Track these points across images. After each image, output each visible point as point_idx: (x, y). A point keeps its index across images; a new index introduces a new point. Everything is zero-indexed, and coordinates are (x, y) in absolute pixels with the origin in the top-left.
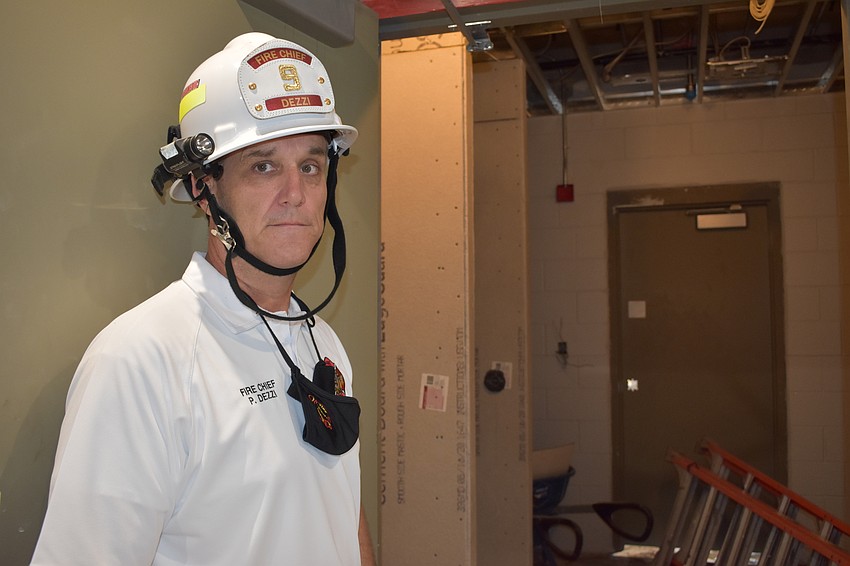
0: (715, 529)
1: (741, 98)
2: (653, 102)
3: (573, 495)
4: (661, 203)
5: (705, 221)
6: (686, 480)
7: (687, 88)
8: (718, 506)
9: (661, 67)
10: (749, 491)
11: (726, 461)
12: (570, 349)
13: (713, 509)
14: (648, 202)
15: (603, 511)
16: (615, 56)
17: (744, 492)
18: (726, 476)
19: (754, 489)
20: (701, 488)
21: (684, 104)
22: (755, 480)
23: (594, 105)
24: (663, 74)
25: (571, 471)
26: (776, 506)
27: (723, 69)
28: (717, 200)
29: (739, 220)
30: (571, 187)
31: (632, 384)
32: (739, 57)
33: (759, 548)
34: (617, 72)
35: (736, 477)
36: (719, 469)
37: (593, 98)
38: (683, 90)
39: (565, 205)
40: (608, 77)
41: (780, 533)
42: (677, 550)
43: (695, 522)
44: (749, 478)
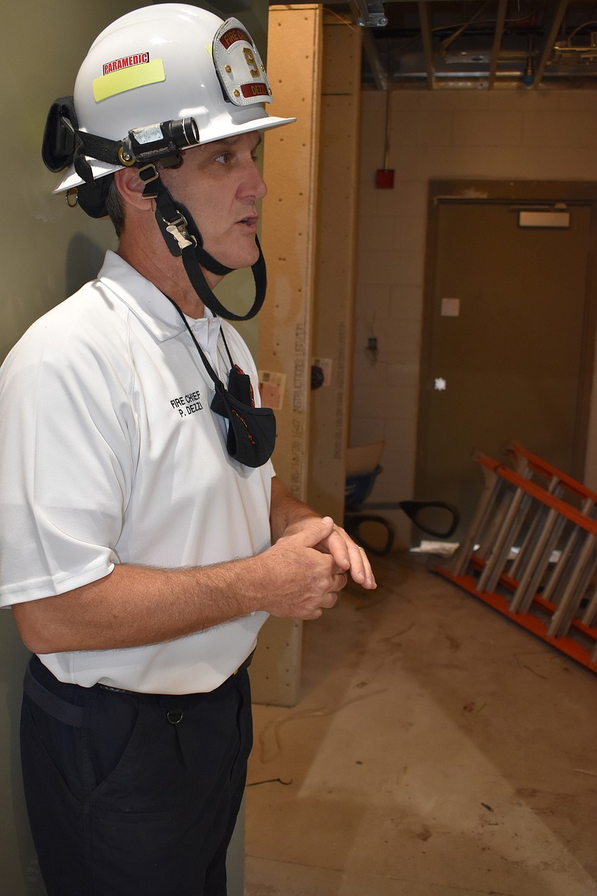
0: (517, 527)
1: (578, 87)
2: (486, 84)
3: (382, 491)
4: (485, 196)
5: (527, 219)
6: (492, 480)
7: (525, 71)
8: (522, 507)
9: (504, 46)
10: (553, 492)
11: (531, 464)
12: (380, 345)
13: (518, 510)
14: (472, 194)
15: (410, 508)
16: (455, 30)
17: (548, 493)
18: (529, 477)
19: (557, 491)
20: (505, 489)
21: (519, 88)
22: (561, 482)
23: (425, 83)
24: (505, 54)
25: (378, 469)
26: (580, 508)
27: (569, 55)
28: (541, 196)
29: (562, 220)
30: (392, 172)
31: (440, 384)
32: (587, 44)
33: (560, 547)
34: (455, 48)
35: (541, 474)
36: (525, 472)
37: (424, 74)
38: (518, 73)
39: (385, 193)
40: (444, 52)
41: (583, 534)
42: (476, 547)
43: (497, 520)
44: (555, 480)
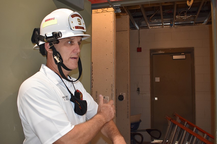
0: (177, 136)
1: (184, 26)
2: (162, 27)
3: (141, 127)
4: (164, 52)
5: (175, 57)
6: (170, 123)
7: (171, 23)
8: (178, 130)
10: (186, 126)
11: (180, 118)
12: (140, 90)
13: (177, 131)
14: (160, 52)
15: (149, 131)
16: (152, 15)
17: (184, 126)
18: (180, 122)
19: (187, 125)
20: (174, 125)
21: (169, 27)
22: (187, 123)
23: (147, 27)
24: (164, 19)
25: (140, 121)
26: (193, 130)
27: (180, 18)
28: (178, 52)
29: (183, 57)
30: (141, 48)
31: (156, 99)
32: (184, 16)
33: (188, 141)
34: (153, 19)
35: (183, 121)
36: (178, 121)
37: (147, 25)
39: (139, 53)
40: (150, 20)
41: (194, 137)
42: (167, 141)
43: (172, 134)
44: (186, 122)
